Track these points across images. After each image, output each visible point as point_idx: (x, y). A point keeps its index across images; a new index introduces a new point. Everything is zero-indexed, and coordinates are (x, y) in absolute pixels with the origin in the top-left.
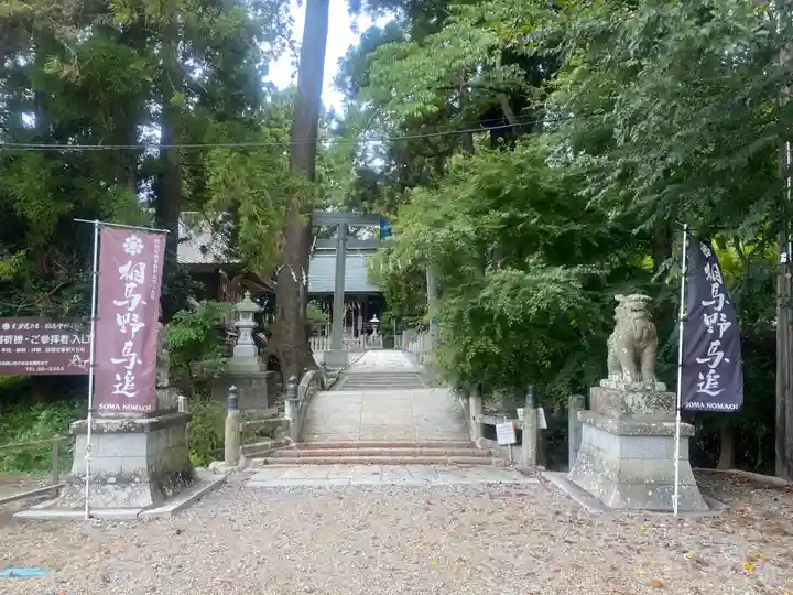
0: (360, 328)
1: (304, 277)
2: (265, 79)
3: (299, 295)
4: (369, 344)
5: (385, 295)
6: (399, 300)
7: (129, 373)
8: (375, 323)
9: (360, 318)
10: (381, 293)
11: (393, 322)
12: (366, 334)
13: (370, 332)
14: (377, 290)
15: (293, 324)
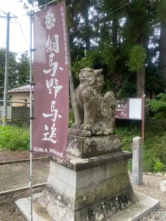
7: (54, 125)
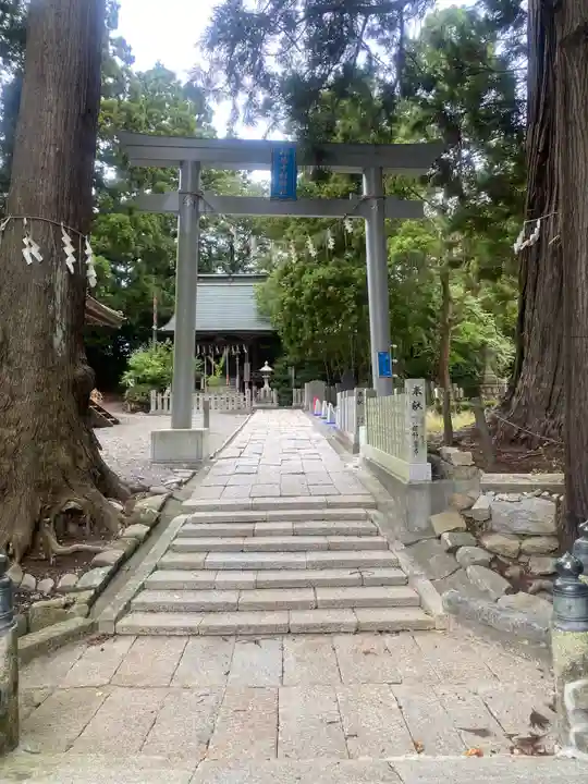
0: (247, 378)
1: (69, 250)
2: (113, 34)
3: (53, 296)
4: (258, 401)
5: (280, 334)
6: (299, 340)
8: (266, 373)
9: (247, 366)
10: (275, 333)
11: (292, 372)
12: (254, 388)
13: (260, 385)
14: (268, 327)
15: (30, 377)
